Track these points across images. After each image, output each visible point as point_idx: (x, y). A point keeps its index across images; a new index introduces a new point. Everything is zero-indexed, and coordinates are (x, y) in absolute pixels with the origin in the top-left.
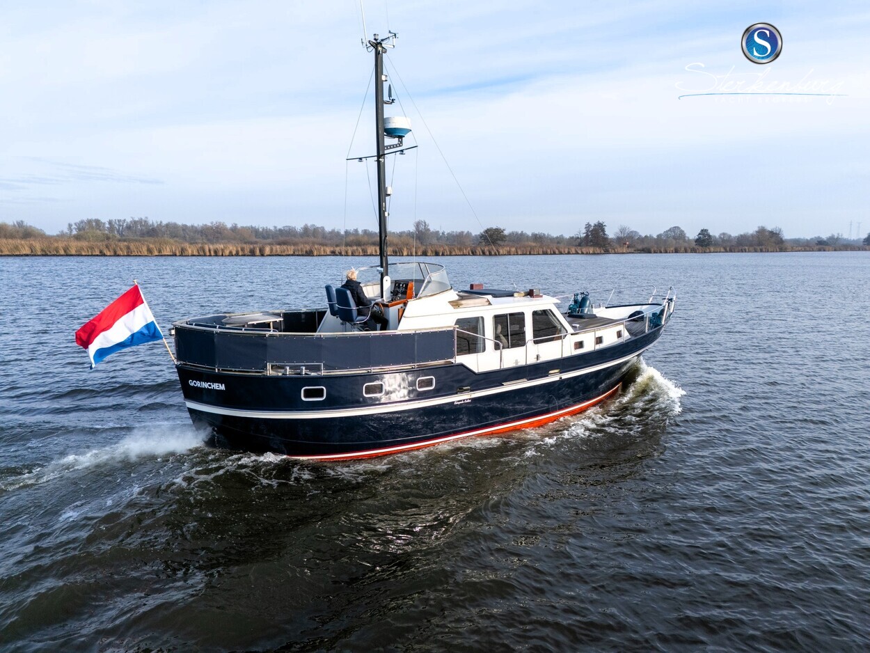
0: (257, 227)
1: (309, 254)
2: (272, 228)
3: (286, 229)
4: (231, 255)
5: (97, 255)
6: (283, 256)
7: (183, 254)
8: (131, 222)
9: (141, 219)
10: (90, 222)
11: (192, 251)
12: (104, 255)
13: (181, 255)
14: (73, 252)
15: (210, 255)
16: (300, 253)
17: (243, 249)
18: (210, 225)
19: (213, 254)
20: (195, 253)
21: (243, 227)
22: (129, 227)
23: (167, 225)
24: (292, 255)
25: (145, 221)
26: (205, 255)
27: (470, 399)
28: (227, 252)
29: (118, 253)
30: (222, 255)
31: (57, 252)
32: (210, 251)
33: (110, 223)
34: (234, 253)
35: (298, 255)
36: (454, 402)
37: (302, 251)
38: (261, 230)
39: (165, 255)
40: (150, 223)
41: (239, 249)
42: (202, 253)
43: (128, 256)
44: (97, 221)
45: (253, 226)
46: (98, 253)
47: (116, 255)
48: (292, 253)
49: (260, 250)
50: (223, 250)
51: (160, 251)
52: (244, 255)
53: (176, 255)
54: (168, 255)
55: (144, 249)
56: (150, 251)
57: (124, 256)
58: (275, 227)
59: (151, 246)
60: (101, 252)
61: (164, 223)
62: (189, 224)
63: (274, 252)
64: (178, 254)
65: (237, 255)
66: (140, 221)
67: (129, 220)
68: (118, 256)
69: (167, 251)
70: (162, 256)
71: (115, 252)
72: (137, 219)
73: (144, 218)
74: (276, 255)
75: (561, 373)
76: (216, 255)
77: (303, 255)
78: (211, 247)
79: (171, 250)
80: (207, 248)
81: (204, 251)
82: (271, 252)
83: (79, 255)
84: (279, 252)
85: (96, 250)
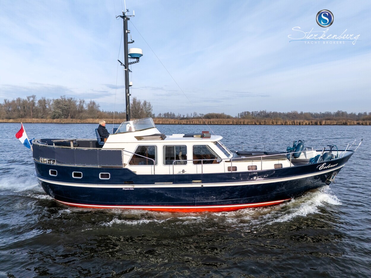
0: (312, 113)
1: (345, 124)
2: (319, 113)
3: (326, 113)
4: (306, 124)
5: (254, 125)
6: (331, 125)
7: (286, 124)
8: (260, 112)
9: (264, 111)
10: (245, 112)
11: (290, 123)
12: (256, 125)
13: (285, 125)
14: (246, 123)
15: (297, 125)
16: (340, 124)
17: (311, 122)
18: (291, 112)
19: (298, 124)
20: (291, 124)
21: (305, 113)
22: (259, 114)
23: (274, 113)
24: (336, 125)
25: (265, 112)
26: (295, 125)
27: (133, 188)
28: (304, 123)
29: (261, 124)
30: (302, 125)
31: (241, 123)
32: (297, 123)
33: (252, 113)
34: (308, 124)
35: (339, 125)
36: (122, 188)
37: (341, 123)
38: (314, 114)
39: (278, 125)
40: (267, 112)
41: (310, 122)
42: (294, 124)
43: (265, 125)
44: (248, 112)
45: (310, 112)
46: (254, 124)
47: (260, 124)
48: (336, 124)
49: (320, 123)
50: (302, 122)
51: (276, 123)
52: (312, 125)
53: (283, 125)
54: (280, 125)
55: (271, 122)
56: (273, 123)
57: (263, 125)
58: (321, 112)
59: (274, 121)
60: (255, 123)
61: (272, 112)
62: (282, 112)
63: (327, 123)
64: (284, 124)
65: (309, 124)
66: (263, 112)
67: (259, 111)
68: (261, 125)
69: (279, 123)
70: (277, 125)
71: (260, 123)
72: (262, 111)
73: (264, 110)
74: (328, 125)
75: (202, 183)
76: (300, 125)
77: (341, 125)
78: (298, 121)
79: (281, 123)
80: (296, 122)
81: (294, 123)
82: (325, 123)
83: (247, 125)
84: (329, 123)
85: (253, 122)
